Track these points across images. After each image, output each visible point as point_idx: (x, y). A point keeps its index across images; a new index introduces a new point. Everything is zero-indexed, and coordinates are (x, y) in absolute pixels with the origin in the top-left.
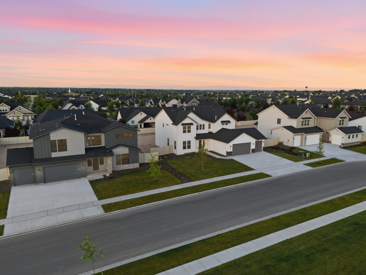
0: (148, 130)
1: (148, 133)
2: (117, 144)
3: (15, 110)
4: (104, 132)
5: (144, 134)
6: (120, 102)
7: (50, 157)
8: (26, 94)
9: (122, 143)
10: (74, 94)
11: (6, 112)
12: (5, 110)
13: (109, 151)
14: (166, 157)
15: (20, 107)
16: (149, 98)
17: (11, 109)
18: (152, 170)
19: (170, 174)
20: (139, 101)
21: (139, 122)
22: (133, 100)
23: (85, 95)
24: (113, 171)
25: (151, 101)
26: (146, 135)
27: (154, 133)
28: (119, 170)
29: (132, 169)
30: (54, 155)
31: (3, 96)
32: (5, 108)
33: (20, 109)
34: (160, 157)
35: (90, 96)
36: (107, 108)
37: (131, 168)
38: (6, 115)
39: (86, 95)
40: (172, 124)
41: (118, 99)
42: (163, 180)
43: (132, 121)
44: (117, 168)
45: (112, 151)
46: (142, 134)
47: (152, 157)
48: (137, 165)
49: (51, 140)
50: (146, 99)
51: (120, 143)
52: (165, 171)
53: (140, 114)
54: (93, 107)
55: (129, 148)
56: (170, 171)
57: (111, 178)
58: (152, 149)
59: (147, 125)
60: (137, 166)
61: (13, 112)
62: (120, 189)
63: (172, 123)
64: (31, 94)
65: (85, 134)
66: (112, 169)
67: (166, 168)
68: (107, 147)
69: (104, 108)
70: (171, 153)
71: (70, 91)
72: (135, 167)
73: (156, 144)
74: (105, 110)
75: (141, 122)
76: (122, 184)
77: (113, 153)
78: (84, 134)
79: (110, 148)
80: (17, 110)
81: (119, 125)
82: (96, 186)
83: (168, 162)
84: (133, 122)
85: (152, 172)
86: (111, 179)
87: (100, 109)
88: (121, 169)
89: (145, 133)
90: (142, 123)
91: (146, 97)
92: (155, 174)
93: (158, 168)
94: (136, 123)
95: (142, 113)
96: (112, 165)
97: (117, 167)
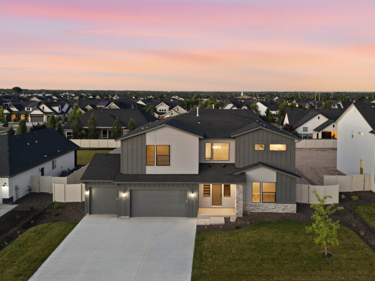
0: (328, 143)
1: (328, 148)
2: (256, 162)
3: (173, 110)
4: (234, 138)
5: (320, 148)
6: (297, 106)
7: (143, 173)
8: (200, 98)
9: (265, 161)
10: (246, 97)
11: (165, 112)
12: (164, 110)
13: (238, 173)
14: (355, 198)
15: (177, 107)
16: (337, 99)
17: (170, 109)
18: (317, 228)
19: (363, 244)
20: (322, 104)
21: (315, 130)
22: (314, 103)
23: (257, 98)
24: (245, 213)
25: (339, 103)
26: (324, 150)
27: (335, 149)
28: (257, 211)
29: (281, 213)
30: (151, 170)
31: (177, 99)
32: (164, 107)
33: (178, 109)
34: (343, 196)
35: (263, 99)
36: (278, 111)
37: (280, 211)
38: (164, 115)
39: (259, 98)
40: (371, 132)
41: (295, 101)
42: (345, 256)
43: (303, 128)
44: (253, 208)
45: (244, 173)
46: (318, 148)
47: (319, 200)
48: (291, 208)
49: (147, 144)
50: (332, 101)
51: (261, 161)
52: (351, 232)
53: (316, 117)
54: (259, 110)
55: (277, 173)
56: (362, 234)
57: (238, 228)
58: (327, 178)
59: (327, 136)
60: (291, 210)
61: (170, 112)
62: (244, 261)
63: (371, 129)
64: (205, 97)
65: (200, 139)
66: (242, 209)
67: (354, 225)
68: (237, 166)
69: (273, 112)
70: (367, 189)
71: (242, 94)
72: (289, 212)
73: (339, 168)
74: (274, 115)
75: (317, 130)
76: (253, 247)
77: (246, 179)
78: (198, 139)
79: (243, 168)
80: (175, 110)
81: (261, 127)
82: (204, 240)
83: (360, 209)
84: (306, 129)
85: (319, 235)
86: (236, 231)
87: (267, 112)
88: (260, 211)
89: (323, 147)
90: (319, 131)
91: (334, 99)
92: (326, 239)
93: (331, 228)
94: (310, 131)
95: (320, 116)
96: (243, 201)
97: (254, 206)
